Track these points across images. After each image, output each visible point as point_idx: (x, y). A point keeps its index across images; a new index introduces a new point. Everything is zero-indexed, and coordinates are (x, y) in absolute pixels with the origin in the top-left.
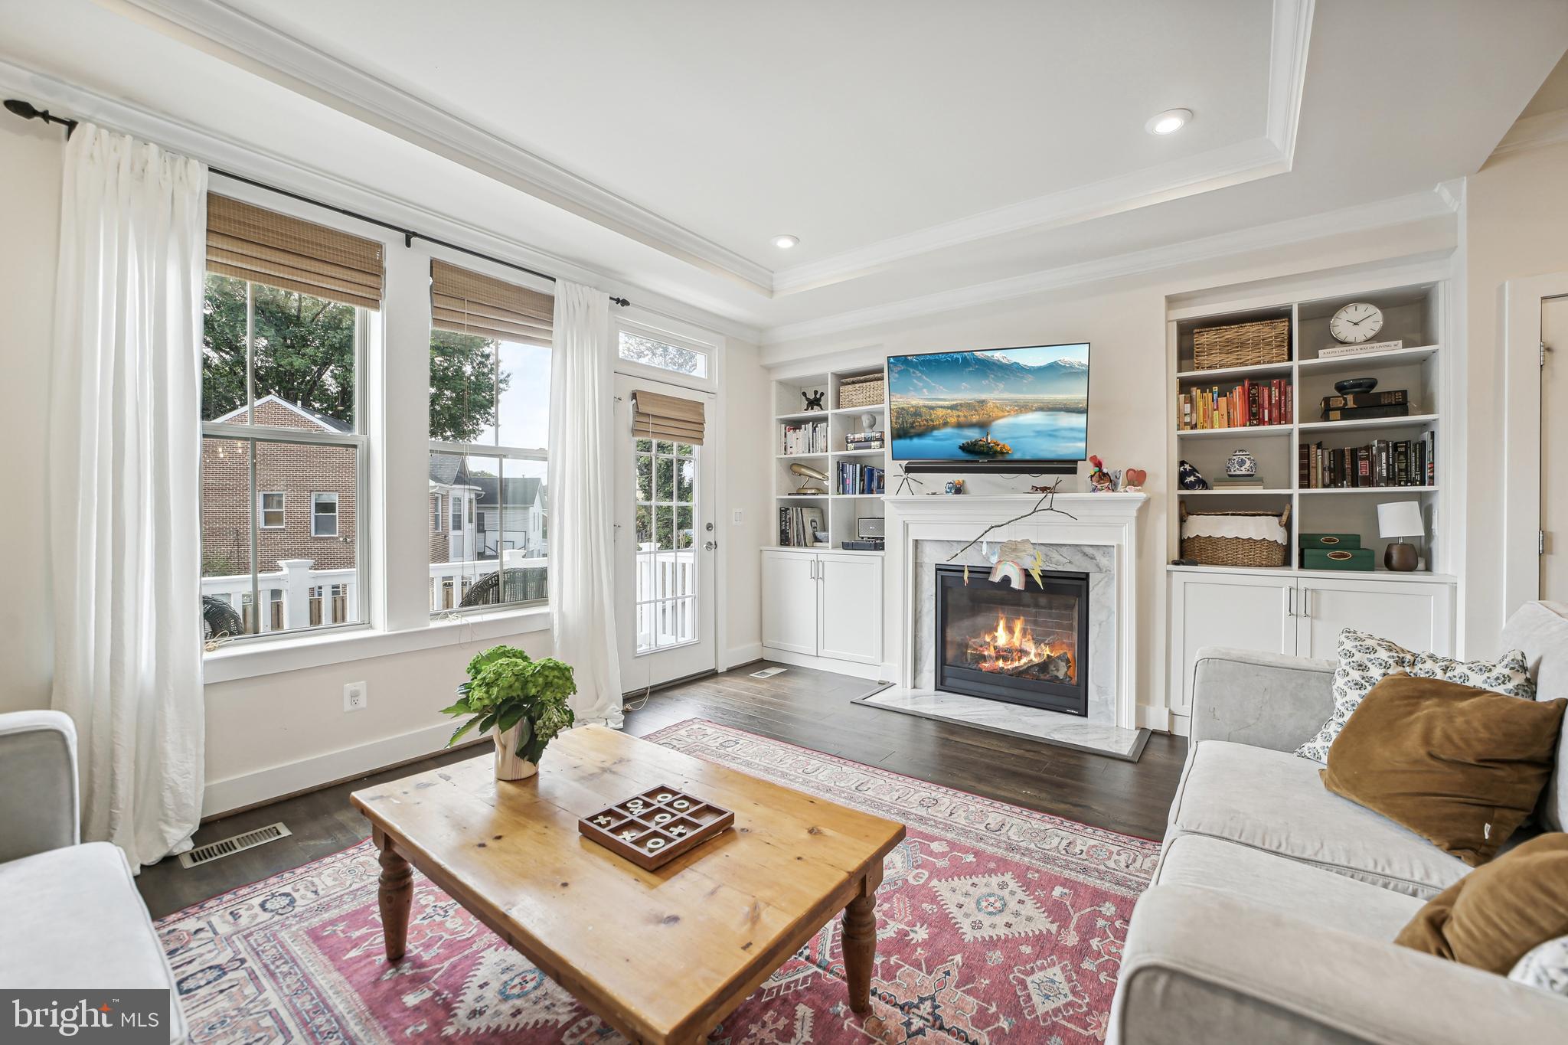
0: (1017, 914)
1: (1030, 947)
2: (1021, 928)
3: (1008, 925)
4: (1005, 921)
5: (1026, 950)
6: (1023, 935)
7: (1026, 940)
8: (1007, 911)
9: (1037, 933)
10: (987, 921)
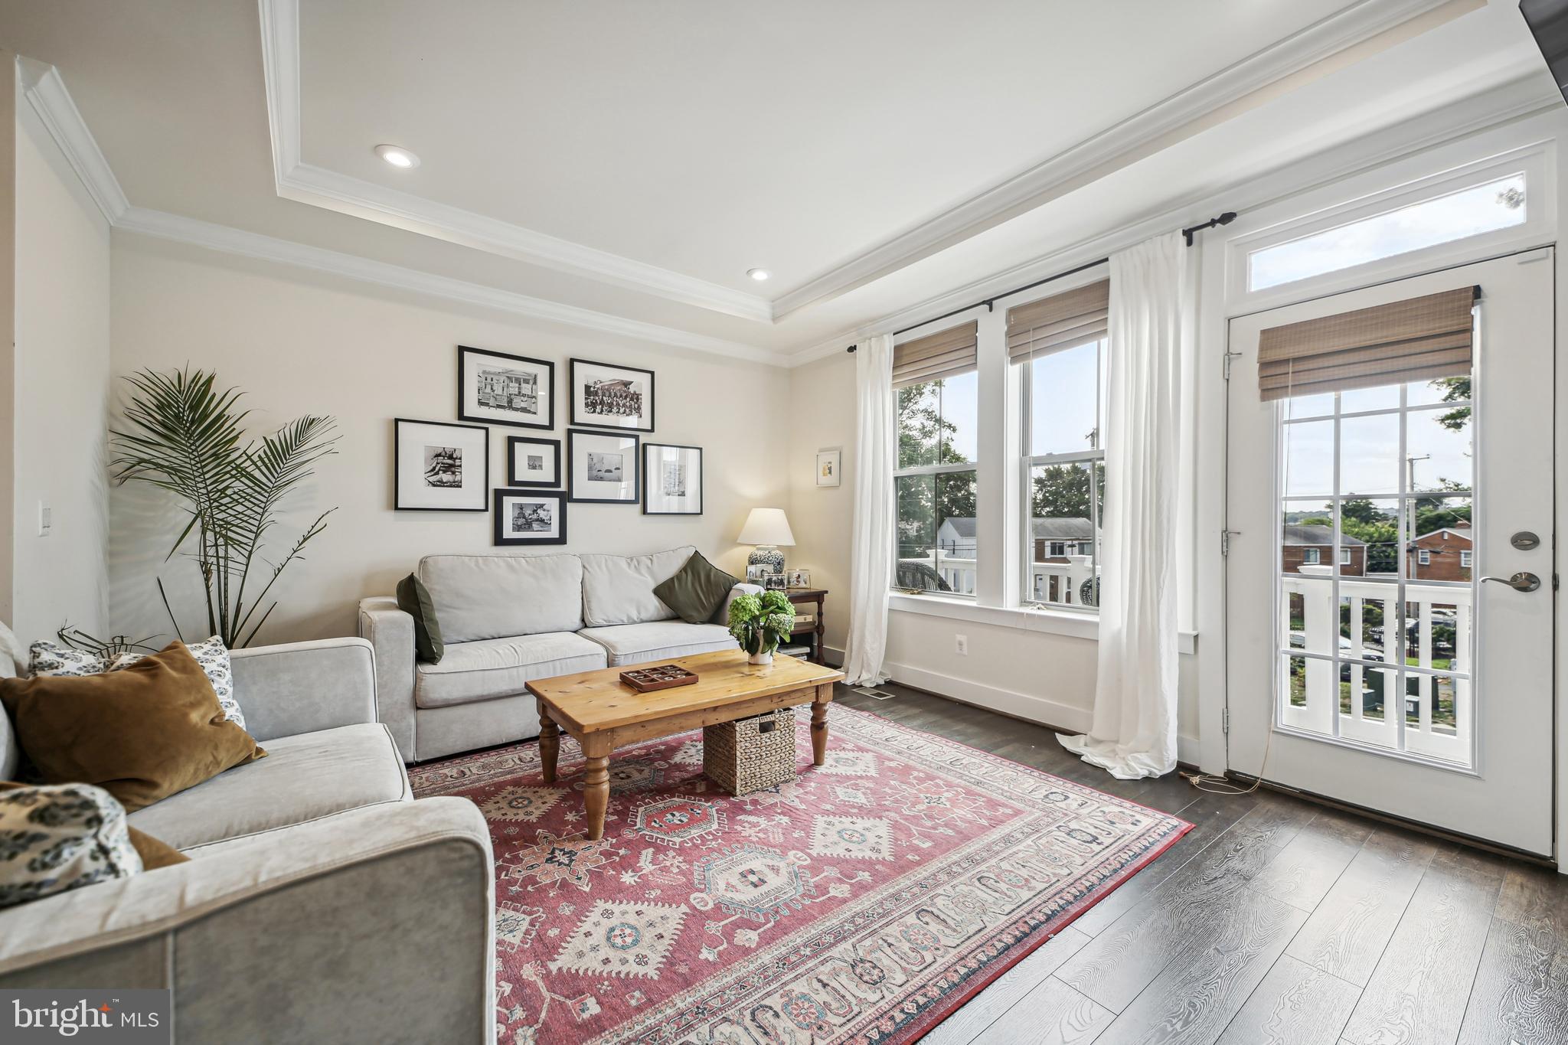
0: (594, 948)
1: (552, 936)
2: (577, 943)
3: (588, 934)
4: (594, 935)
5: (553, 933)
6: (569, 939)
7: (562, 938)
8: (603, 942)
9: (560, 950)
10: (607, 924)
